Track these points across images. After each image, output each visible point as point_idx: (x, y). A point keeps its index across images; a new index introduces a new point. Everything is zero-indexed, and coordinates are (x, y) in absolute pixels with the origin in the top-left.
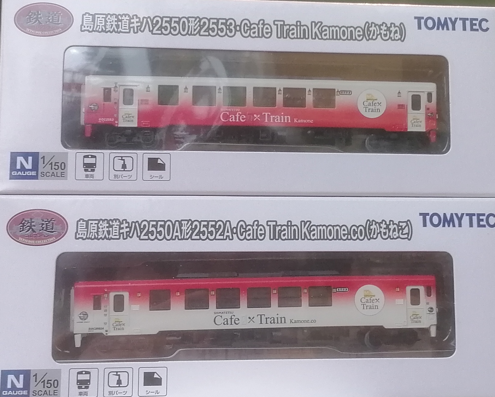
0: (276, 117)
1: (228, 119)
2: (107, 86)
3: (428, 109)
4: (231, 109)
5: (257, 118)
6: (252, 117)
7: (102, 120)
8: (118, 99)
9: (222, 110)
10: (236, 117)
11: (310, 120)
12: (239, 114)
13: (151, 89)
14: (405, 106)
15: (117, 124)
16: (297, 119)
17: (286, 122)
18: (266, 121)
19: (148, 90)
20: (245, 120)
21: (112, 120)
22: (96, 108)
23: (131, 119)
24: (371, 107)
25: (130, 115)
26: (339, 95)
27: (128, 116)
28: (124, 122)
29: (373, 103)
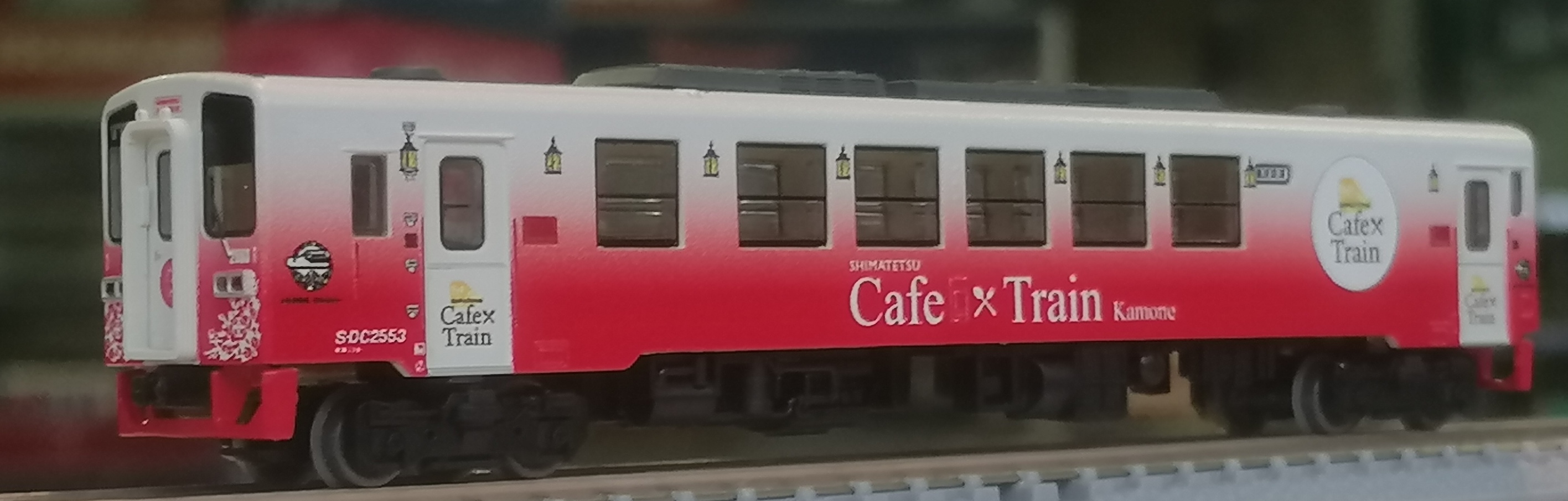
0: (1051, 299)
1: (881, 315)
2: (369, 147)
3: (1515, 245)
4: (889, 262)
5: (985, 307)
6: (967, 298)
7: (351, 341)
8: (420, 219)
9: (854, 266)
10: (908, 302)
11: (1164, 308)
12: (919, 281)
13: (565, 161)
14: (1452, 235)
15: (421, 362)
16: (1122, 303)
17: (1086, 317)
18: (1019, 318)
19: (552, 166)
20: (939, 319)
21: (398, 336)
22: (320, 272)
23: (483, 328)
24: (1354, 240)
25: (477, 307)
26: (1254, 186)
27: (469, 313)
28: (450, 347)
29: (1357, 221)
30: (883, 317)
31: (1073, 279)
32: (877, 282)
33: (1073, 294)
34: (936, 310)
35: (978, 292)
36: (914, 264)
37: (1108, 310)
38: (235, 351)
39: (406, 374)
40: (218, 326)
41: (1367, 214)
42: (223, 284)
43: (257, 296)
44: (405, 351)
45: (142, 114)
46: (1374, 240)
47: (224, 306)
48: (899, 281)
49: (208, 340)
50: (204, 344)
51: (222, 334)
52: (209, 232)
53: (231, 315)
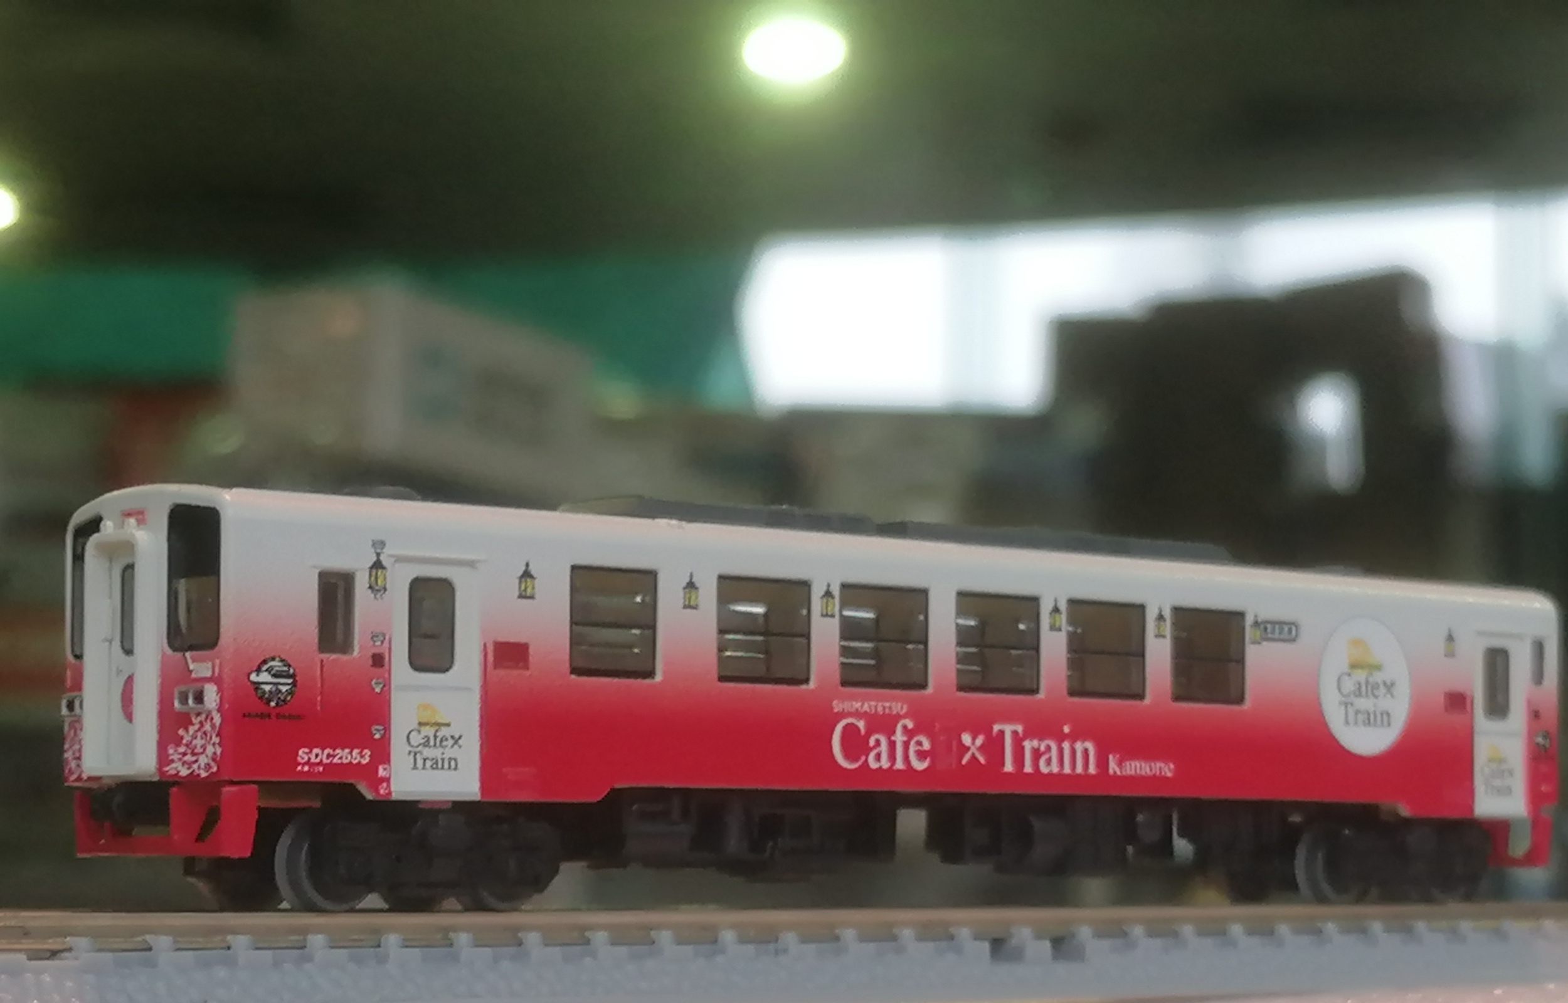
0: (1042, 748)
1: (863, 758)
2: (338, 563)
3: (1535, 715)
4: (873, 703)
5: (973, 754)
6: (954, 743)
7: (313, 760)
8: (387, 638)
9: (838, 706)
10: (892, 745)
11: (1162, 765)
12: (905, 727)
13: (540, 585)
14: (1468, 701)
15: (385, 785)
16: (1118, 757)
17: (1079, 769)
18: (1009, 767)
19: (525, 590)
20: (927, 763)
21: (362, 757)
22: (284, 688)
23: (449, 753)
24: (1364, 703)
25: (443, 732)
26: (1259, 643)
27: (435, 737)
28: (415, 771)
29: (1367, 682)
30: (866, 760)
31: (1066, 729)
32: (861, 724)
33: (1066, 745)
34: (922, 755)
35: (966, 739)
36: (899, 708)
37: (1102, 763)
38: (195, 766)
39: (369, 796)
40: (178, 741)
41: (1378, 677)
42: (184, 700)
43: (219, 710)
44: (369, 772)
45: (108, 526)
46: (1384, 703)
47: (185, 720)
48: (884, 724)
49: (168, 755)
50: (163, 759)
51: (182, 749)
52: (171, 644)
53: (192, 730)
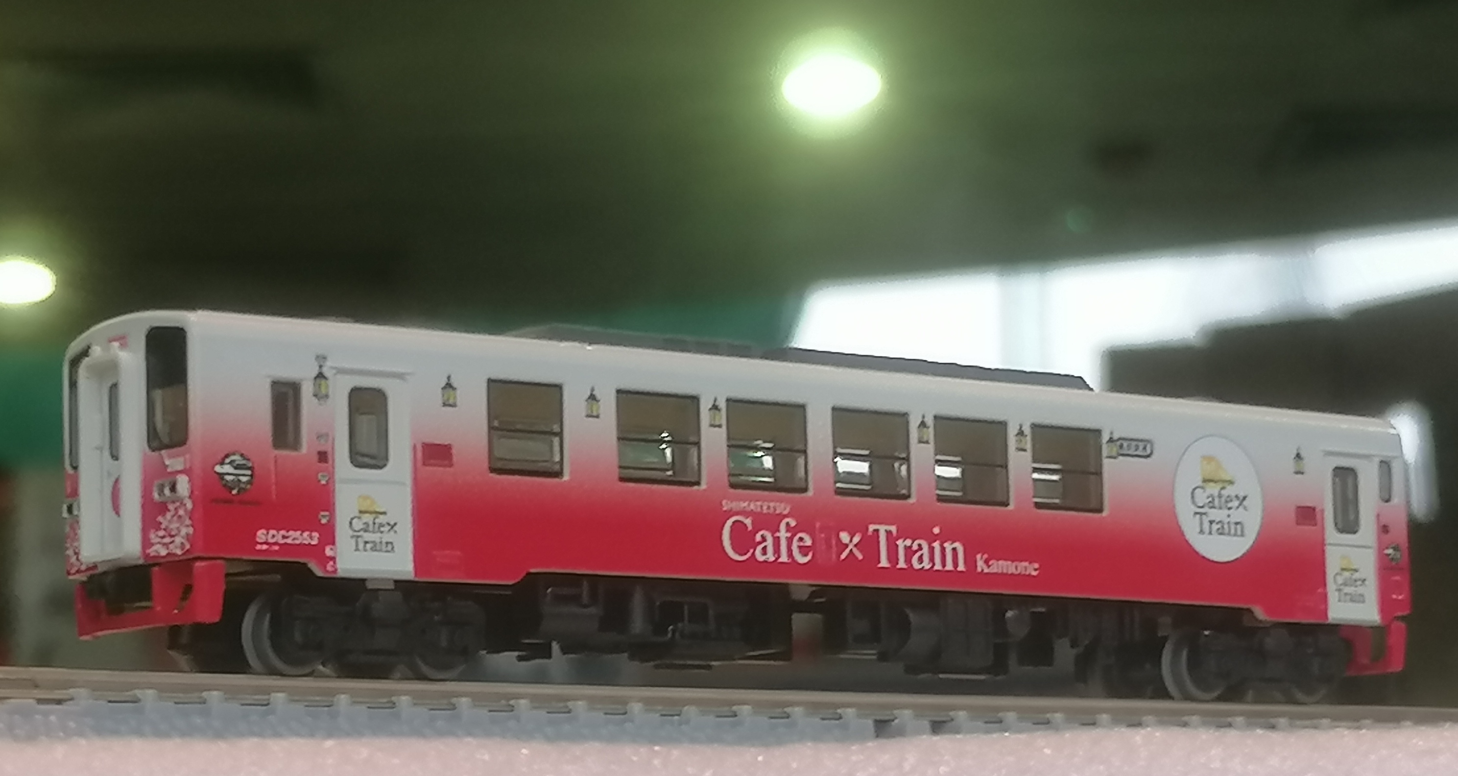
0: (915, 547)
1: (752, 551)
2: (287, 373)
3: (1384, 529)
4: (759, 503)
5: (851, 550)
6: (834, 542)
7: (271, 541)
8: (331, 438)
9: (726, 506)
10: (777, 541)
11: (1026, 564)
12: (788, 524)
13: (460, 396)
14: (1318, 516)
15: (331, 563)
16: (986, 556)
17: (949, 566)
18: (884, 563)
19: (448, 399)
20: (809, 558)
21: (311, 538)
22: (244, 479)
23: (386, 538)
24: (1215, 514)
25: (382, 519)
26: (1115, 458)
27: (374, 523)
28: (357, 553)
29: (1220, 496)
30: (753, 553)
31: (936, 530)
32: (748, 522)
33: (936, 545)
34: (804, 550)
35: (844, 537)
36: (783, 508)
37: (970, 561)
38: (171, 546)
39: (319, 573)
40: (158, 526)
41: (1229, 491)
42: (161, 492)
43: (190, 497)
44: (317, 552)
45: (97, 351)
46: (1237, 515)
47: (163, 508)
48: (771, 523)
49: (149, 540)
50: (146, 543)
51: (161, 533)
52: (150, 446)
53: (169, 515)
